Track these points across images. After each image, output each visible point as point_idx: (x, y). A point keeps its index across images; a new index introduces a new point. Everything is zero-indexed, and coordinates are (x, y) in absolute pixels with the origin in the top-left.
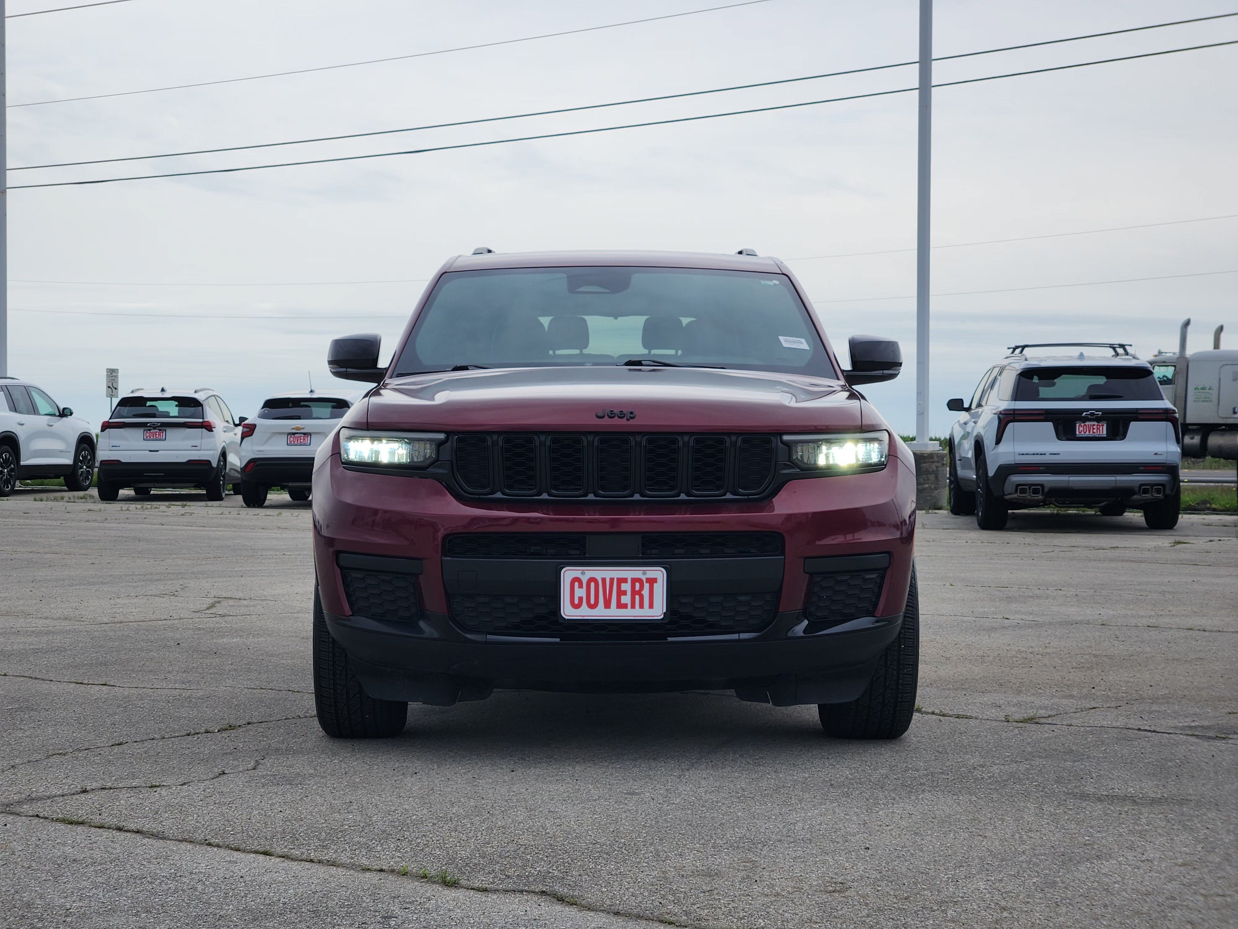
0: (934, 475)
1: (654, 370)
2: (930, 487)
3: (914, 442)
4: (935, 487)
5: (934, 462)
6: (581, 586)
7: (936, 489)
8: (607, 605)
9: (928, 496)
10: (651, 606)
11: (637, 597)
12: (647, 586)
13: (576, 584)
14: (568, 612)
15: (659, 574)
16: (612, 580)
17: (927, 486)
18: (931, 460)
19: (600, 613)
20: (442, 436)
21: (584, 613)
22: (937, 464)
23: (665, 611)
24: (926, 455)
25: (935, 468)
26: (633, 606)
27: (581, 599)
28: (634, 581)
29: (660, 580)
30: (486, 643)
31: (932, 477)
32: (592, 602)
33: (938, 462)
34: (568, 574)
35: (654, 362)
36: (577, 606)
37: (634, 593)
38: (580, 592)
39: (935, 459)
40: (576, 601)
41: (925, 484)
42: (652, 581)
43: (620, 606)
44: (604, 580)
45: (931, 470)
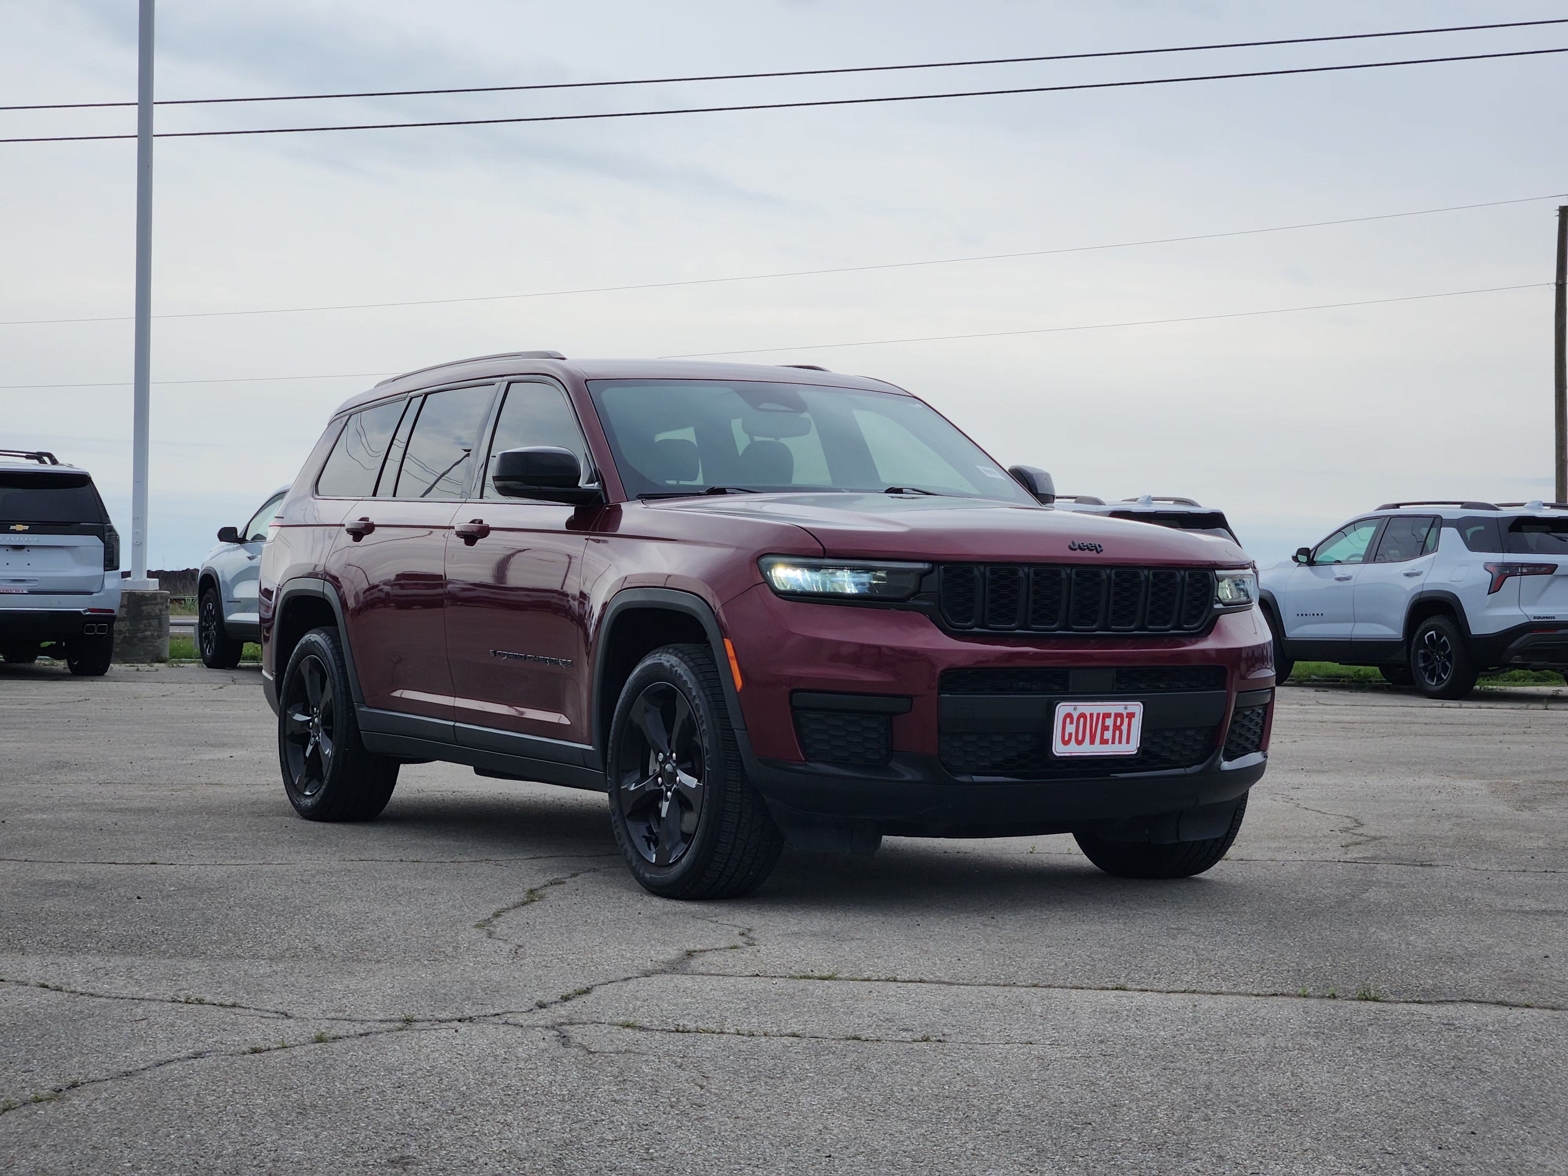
0: (157, 620)
1: (913, 498)
2: (152, 635)
3: (129, 579)
4: (158, 635)
5: (157, 604)
6: (1071, 723)
7: (159, 637)
8: (1092, 742)
9: (150, 646)
10: (1128, 742)
11: (1117, 732)
12: (1126, 721)
13: (1068, 720)
14: (1059, 749)
15: (1137, 708)
16: (1098, 715)
17: (149, 633)
18: (154, 602)
19: (1087, 749)
20: (926, 566)
21: (1073, 750)
22: (161, 607)
23: (1138, 746)
24: (147, 596)
25: (158, 611)
26: (1113, 743)
27: (1070, 734)
28: (1117, 715)
29: (1137, 715)
30: (974, 783)
31: (155, 622)
32: (1080, 738)
33: (161, 604)
34: (1062, 709)
35: (914, 490)
36: (1066, 743)
37: (1117, 728)
38: (1071, 728)
39: (159, 600)
40: (1066, 738)
41: (145, 630)
42: (1131, 716)
43: (1104, 742)
44: (1091, 715)
45: (153, 614)
